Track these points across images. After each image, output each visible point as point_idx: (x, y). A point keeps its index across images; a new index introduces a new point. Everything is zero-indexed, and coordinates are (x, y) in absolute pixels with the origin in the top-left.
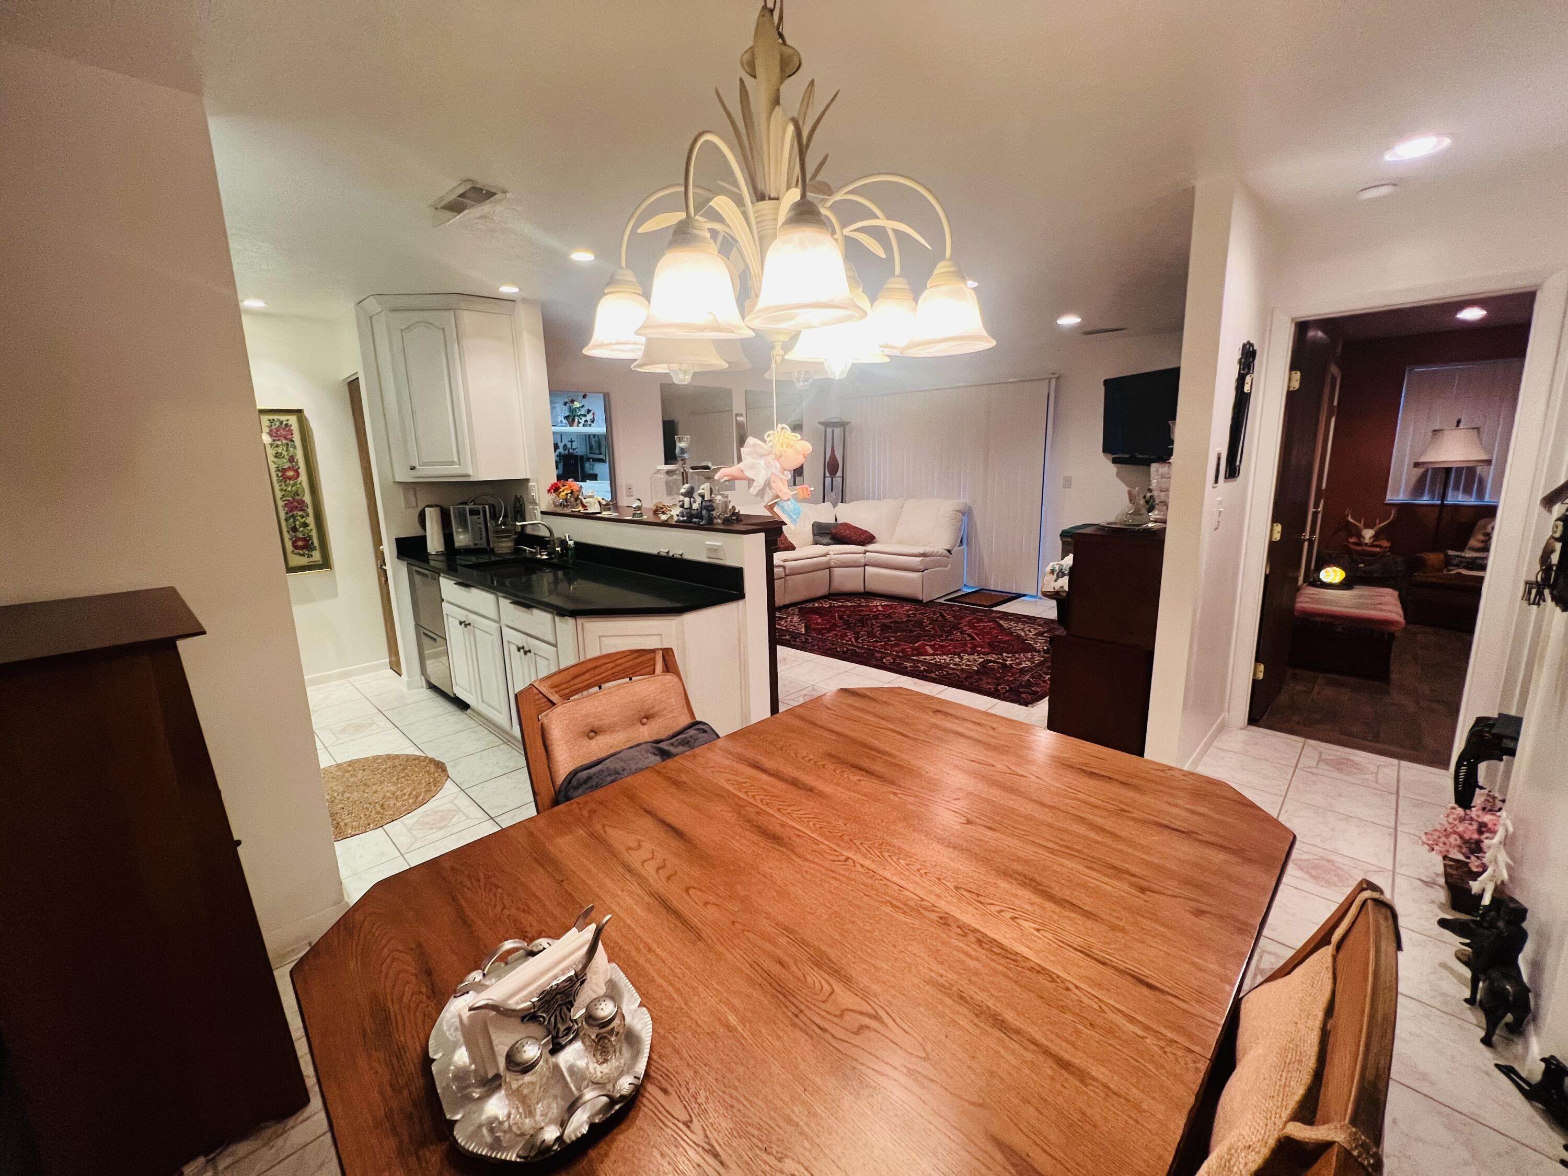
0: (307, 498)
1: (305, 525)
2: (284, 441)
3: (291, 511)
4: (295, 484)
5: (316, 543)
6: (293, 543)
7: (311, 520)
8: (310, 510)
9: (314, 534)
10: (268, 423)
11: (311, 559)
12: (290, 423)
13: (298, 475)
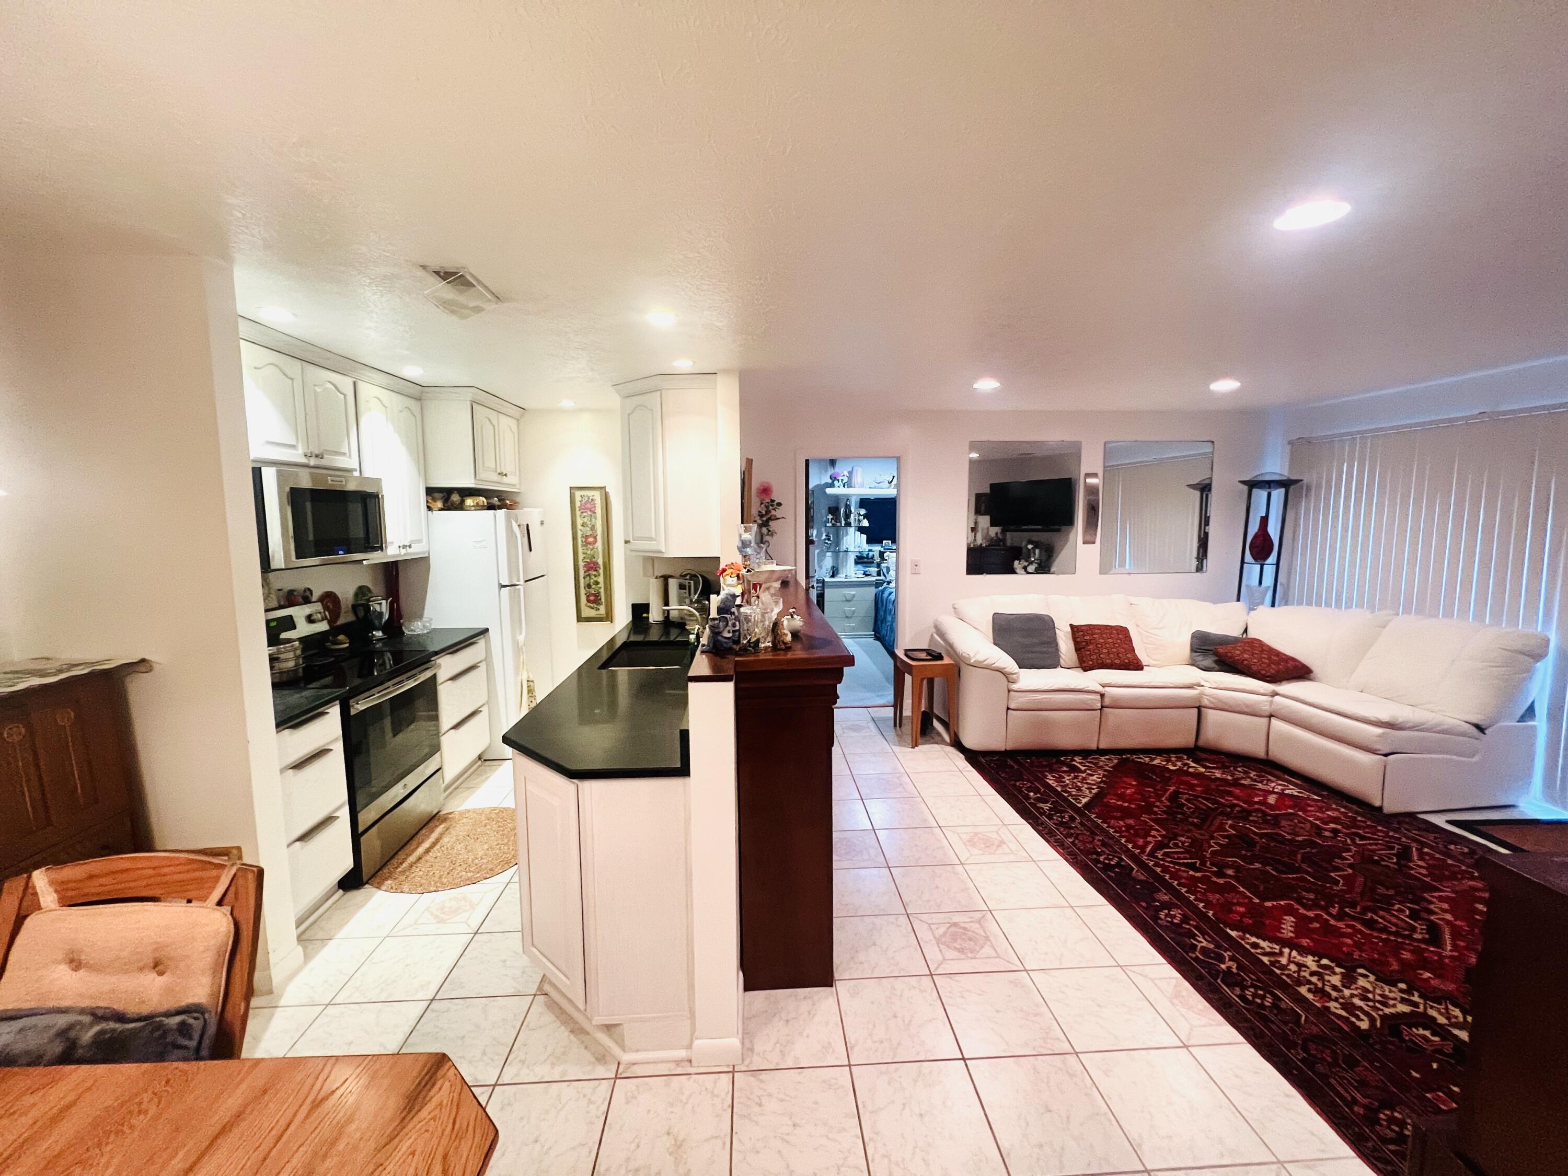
0: (600, 561)
1: (597, 583)
2: (589, 513)
3: (589, 570)
4: (593, 548)
5: (603, 600)
6: (588, 597)
7: (601, 579)
8: (601, 571)
9: (602, 590)
10: (580, 499)
11: (598, 612)
12: (594, 498)
13: (595, 542)
